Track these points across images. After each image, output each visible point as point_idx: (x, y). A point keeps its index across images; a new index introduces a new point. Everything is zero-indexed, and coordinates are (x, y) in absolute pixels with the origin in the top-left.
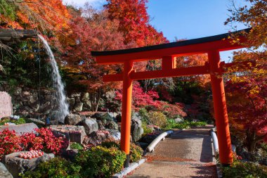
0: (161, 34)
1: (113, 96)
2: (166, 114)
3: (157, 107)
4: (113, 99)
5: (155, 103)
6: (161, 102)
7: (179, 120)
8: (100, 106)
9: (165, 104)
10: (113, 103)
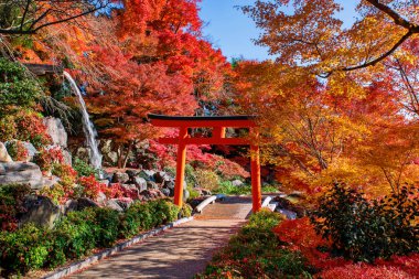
0: (219, 51)
1: (147, 146)
2: (219, 173)
3: (207, 164)
4: (147, 151)
5: (205, 157)
6: (214, 156)
7: (238, 182)
8: (129, 160)
9: (220, 159)
10: (147, 157)
